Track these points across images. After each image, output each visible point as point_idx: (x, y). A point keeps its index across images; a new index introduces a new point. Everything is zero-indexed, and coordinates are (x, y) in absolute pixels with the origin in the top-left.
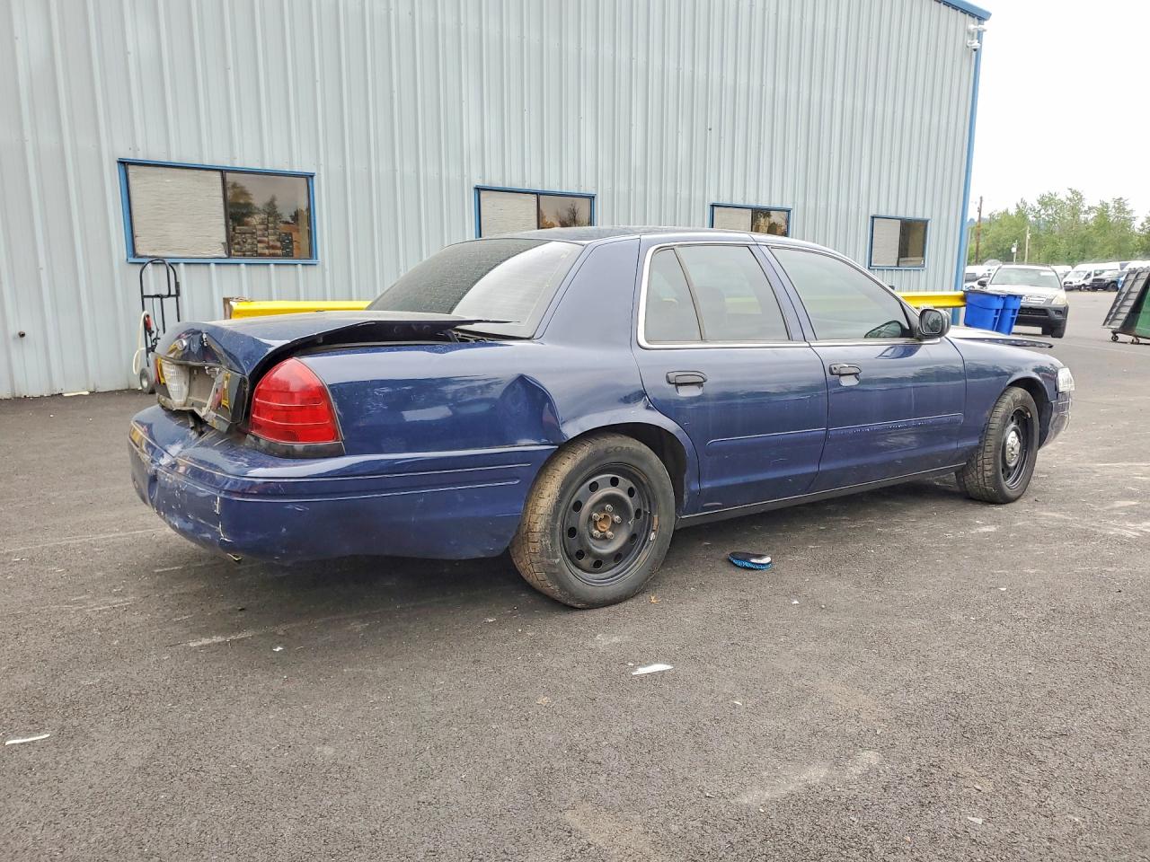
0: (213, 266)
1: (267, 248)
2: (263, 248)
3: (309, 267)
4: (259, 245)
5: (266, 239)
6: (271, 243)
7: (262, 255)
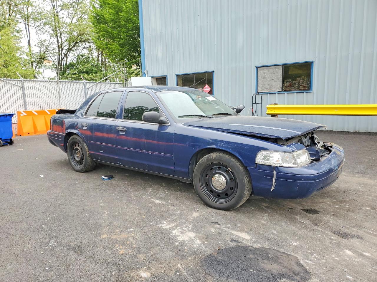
0: (277, 94)
1: (303, 87)
2: (302, 87)
3: (308, 93)
4: (300, 86)
5: (303, 84)
6: (304, 85)
7: (301, 90)
